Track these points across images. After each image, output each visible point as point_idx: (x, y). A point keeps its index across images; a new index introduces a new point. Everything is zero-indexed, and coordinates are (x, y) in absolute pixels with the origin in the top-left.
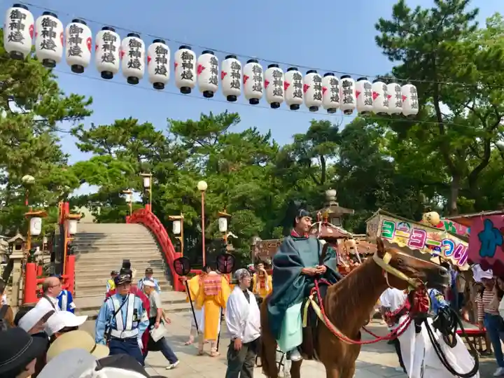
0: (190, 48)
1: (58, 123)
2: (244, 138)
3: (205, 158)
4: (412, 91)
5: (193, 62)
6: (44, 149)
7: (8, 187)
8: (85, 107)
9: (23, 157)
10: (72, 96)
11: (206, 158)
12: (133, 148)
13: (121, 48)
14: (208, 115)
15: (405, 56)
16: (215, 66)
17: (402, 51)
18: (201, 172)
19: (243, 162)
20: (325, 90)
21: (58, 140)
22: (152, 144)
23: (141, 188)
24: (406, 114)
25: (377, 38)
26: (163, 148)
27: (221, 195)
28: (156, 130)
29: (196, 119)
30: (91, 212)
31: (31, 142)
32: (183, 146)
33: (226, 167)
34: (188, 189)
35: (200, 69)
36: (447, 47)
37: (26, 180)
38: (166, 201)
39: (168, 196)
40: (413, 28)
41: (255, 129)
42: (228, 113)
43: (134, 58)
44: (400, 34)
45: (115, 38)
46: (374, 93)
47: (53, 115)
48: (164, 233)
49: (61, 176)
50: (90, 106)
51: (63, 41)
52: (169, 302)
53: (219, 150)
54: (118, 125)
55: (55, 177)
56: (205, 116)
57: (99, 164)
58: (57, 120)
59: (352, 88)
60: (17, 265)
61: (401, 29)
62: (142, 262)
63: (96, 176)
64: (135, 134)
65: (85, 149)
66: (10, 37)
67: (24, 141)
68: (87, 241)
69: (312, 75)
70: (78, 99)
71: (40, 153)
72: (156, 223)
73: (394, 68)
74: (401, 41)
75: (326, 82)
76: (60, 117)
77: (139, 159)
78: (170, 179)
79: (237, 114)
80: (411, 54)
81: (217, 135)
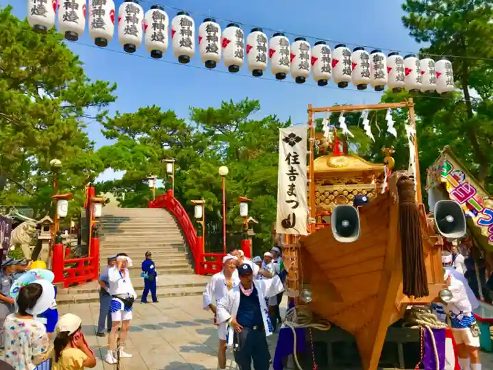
0: (214, 21)
1: (84, 109)
2: (265, 125)
3: (225, 145)
4: (447, 66)
5: (218, 35)
6: (70, 132)
7: (39, 173)
8: (109, 93)
9: (51, 140)
10: (98, 82)
11: (227, 145)
12: (156, 136)
13: (144, 21)
14: (229, 103)
15: (433, 37)
16: (241, 39)
17: (430, 32)
18: (222, 159)
19: (263, 149)
20: (354, 65)
21: (84, 126)
22: (175, 132)
23: (164, 174)
24: (439, 92)
25: (404, 19)
26: (185, 135)
27: (241, 182)
28: (178, 118)
29: (217, 107)
30: (116, 197)
31: (57, 125)
32: (204, 133)
33: (246, 154)
34: (209, 175)
35: (225, 42)
36: (478, 27)
37: (54, 164)
38: (188, 187)
39: (189, 182)
40: (442, 8)
41: (275, 116)
42: (249, 100)
43: (157, 30)
44: (428, 14)
45: (139, 10)
46: (406, 69)
47: (80, 101)
48: (186, 217)
49: (86, 160)
50: (114, 91)
51: (86, 13)
52: (190, 285)
53: (239, 138)
54: (142, 113)
55: (81, 161)
56: (225, 104)
57: (123, 149)
58: (83, 106)
59: (383, 62)
60: (45, 246)
61: (429, 9)
62: (164, 245)
63: (120, 161)
64: (159, 122)
65: (110, 136)
66: (33, 10)
67: (52, 125)
68: (112, 224)
69: (341, 49)
70: (103, 86)
71: (66, 137)
72: (178, 208)
73: (421, 50)
74: (429, 21)
75: (356, 56)
76: (87, 103)
77: (162, 146)
78: (192, 166)
79: (257, 101)
80: (439, 34)
81: (238, 122)
